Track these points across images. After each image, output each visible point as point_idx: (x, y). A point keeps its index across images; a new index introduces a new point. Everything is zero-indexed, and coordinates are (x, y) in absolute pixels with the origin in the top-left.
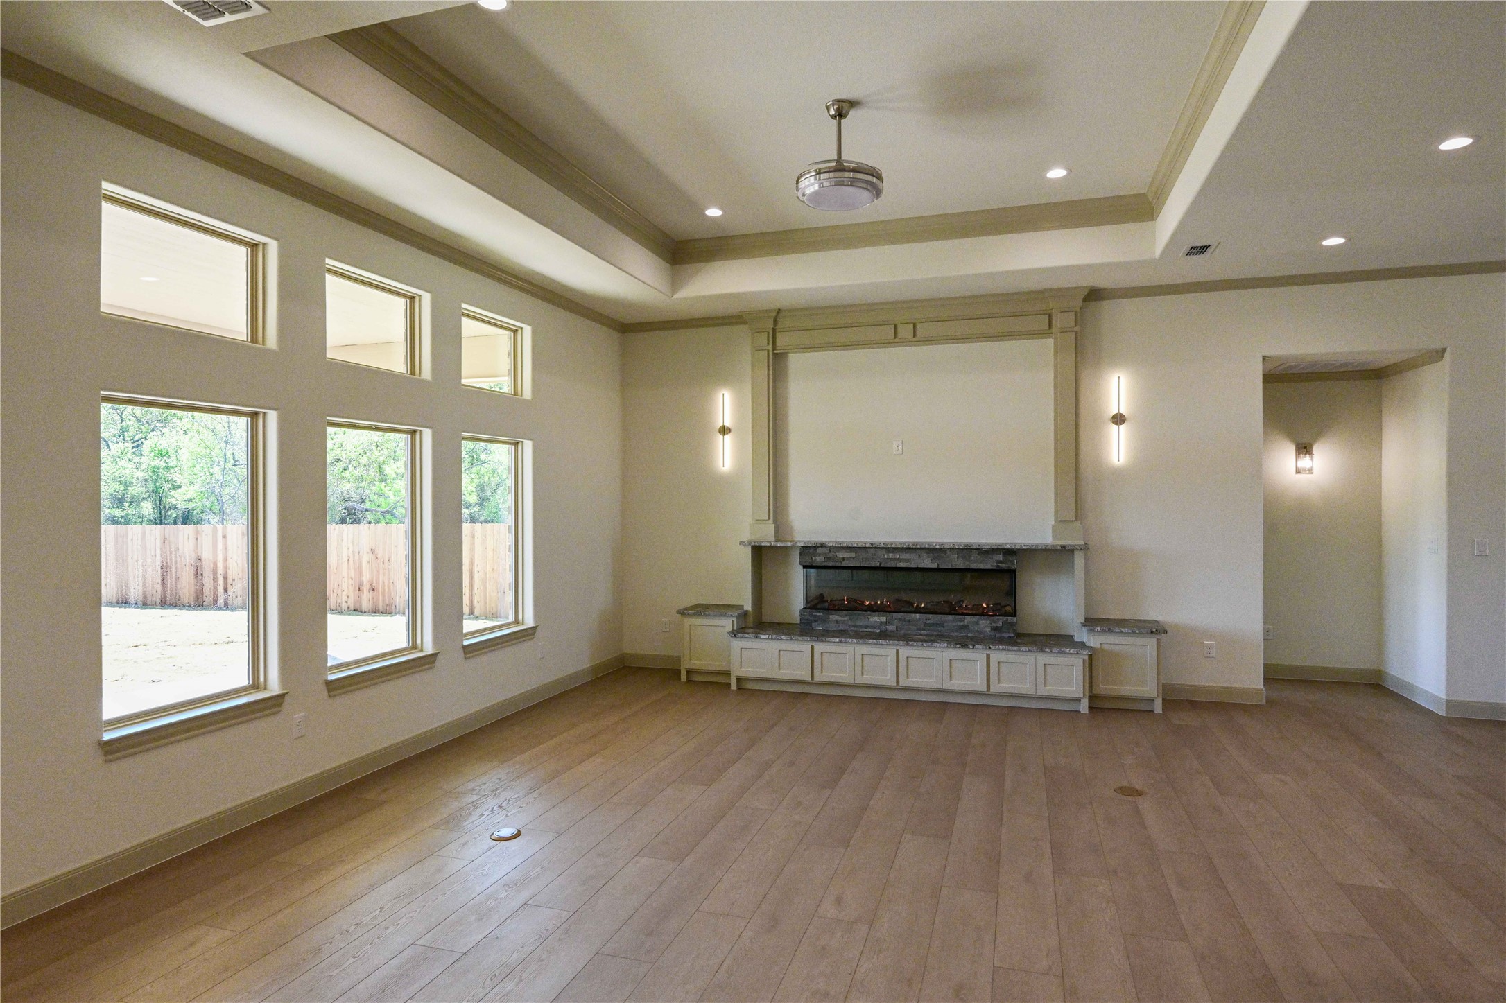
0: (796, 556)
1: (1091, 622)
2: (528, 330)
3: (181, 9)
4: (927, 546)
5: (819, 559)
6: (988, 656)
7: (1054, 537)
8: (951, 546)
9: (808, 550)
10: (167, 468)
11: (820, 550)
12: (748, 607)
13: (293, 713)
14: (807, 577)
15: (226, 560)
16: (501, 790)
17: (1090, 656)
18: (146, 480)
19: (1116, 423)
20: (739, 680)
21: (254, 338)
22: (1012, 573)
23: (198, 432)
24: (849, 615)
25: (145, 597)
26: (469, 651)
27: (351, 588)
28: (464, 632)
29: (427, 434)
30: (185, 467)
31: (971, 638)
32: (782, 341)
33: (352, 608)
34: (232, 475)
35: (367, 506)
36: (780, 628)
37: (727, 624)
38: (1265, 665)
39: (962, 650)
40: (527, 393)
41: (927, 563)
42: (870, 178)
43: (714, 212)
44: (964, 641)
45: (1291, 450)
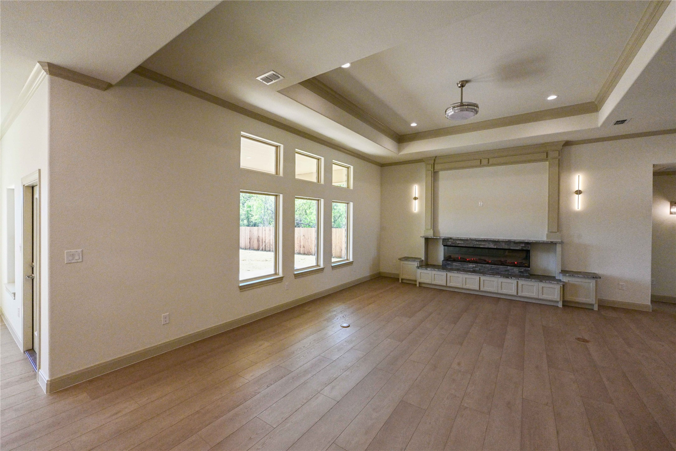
0: (441, 241)
1: (564, 272)
2: (352, 167)
3: (262, 81)
4: (492, 240)
5: (449, 243)
6: (517, 282)
7: (547, 237)
8: (503, 240)
9: (445, 240)
10: (250, 211)
11: (450, 240)
12: (423, 259)
13: (285, 282)
14: (445, 249)
15: (265, 237)
16: (343, 311)
17: (564, 285)
18: (245, 214)
19: (577, 194)
20: (419, 283)
21: (277, 174)
22: (528, 252)
23: (258, 200)
24: (461, 264)
25: (245, 247)
26: (333, 268)
27: (298, 247)
28: (332, 262)
29: (322, 200)
30: (255, 210)
31: (510, 275)
32: (437, 167)
33: (298, 252)
34: (266, 213)
35: (302, 222)
36: (434, 267)
37: (416, 264)
38: (651, 295)
39: (506, 279)
40: (351, 187)
41: (492, 246)
42: (473, 107)
43: (414, 125)
44: (508, 276)
45: (668, 205)
